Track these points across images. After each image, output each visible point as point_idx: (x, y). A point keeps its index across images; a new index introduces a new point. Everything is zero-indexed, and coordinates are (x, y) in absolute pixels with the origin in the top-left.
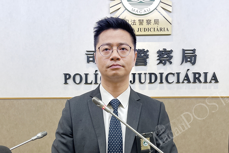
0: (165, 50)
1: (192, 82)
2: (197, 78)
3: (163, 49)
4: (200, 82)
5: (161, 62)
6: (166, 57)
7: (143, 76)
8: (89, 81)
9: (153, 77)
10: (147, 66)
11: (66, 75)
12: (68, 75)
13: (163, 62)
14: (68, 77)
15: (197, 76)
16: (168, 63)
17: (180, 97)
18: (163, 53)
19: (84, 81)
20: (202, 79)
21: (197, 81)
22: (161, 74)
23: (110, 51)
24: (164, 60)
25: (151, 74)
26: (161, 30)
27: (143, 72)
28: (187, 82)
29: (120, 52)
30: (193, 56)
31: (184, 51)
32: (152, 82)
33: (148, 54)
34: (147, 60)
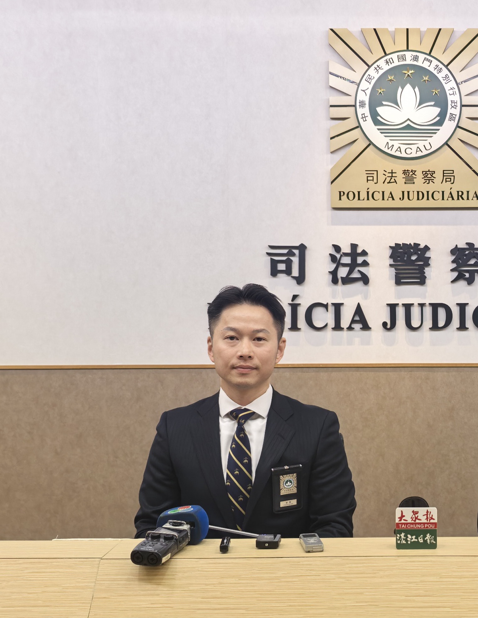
0: (471, 245)
3: (467, 244)
5: (460, 277)
6: (473, 263)
7: (415, 312)
9: (442, 313)
10: (426, 286)
13: (467, 275)
16: (477, 278)
18: (467, 252)
22: (462, 307)
24: (467, 271)
25: (435, 307)
26: (460, 198)
27: (416, 301)
32: (439, 326)
33: (427, 255)
34: (425, 271)
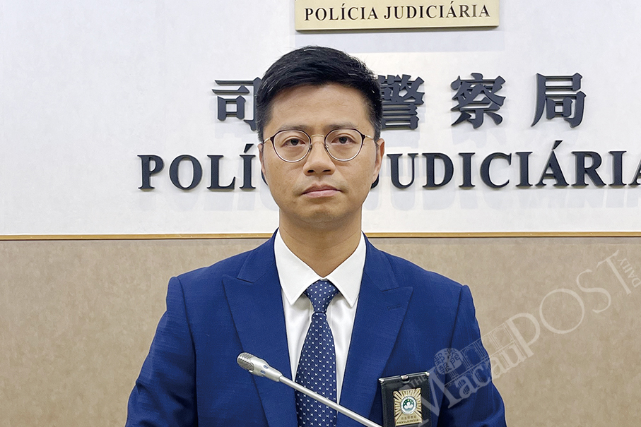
0: (478, 77)
1: (573, 185)
2: (587, 171)
3: (472, 74)
4: (599, 183)
5: (464, 118)
6: (481, 100)
7: (404, 164)
8: (224, 182)
9: (439, 166)
10: (419, 131)
11: (146, 160)
12: (153, 160)
13: (473, 116)
14: (153, 165)
15: (588, 163)
16: (487, 120)
17: (531, 235)
18: (473, 86)
19: (206, 180)
20: (605, 172)
21: (587, 180)
22: (467, 158)
23: (303, 145)
24: (473, 111)
25: (431, 158)
26: (464, 14)
27: (405, 151)
28: (555, 183)
29: (335, 148)
30: (574, 97)
31: (542, 80)
32: (436, 183)
33: (420, 90)
34: (417, 111)
